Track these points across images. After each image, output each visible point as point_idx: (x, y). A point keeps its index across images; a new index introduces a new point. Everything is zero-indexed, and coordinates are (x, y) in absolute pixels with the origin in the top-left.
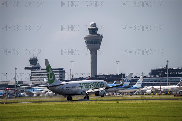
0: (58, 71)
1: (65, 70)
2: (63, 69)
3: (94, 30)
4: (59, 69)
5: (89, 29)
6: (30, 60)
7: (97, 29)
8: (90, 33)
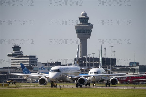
0: (29, 58)
1: (37, 58)
2: (36, 57)
3: (84, 20)
4: (30, 57)
5: (80, 19)
6: (13, 47)
7: (88, 19)
8: (80, 22)
